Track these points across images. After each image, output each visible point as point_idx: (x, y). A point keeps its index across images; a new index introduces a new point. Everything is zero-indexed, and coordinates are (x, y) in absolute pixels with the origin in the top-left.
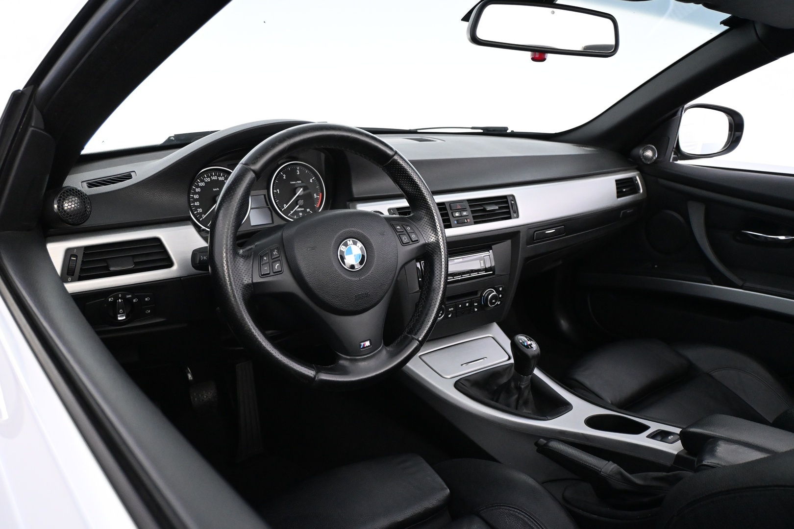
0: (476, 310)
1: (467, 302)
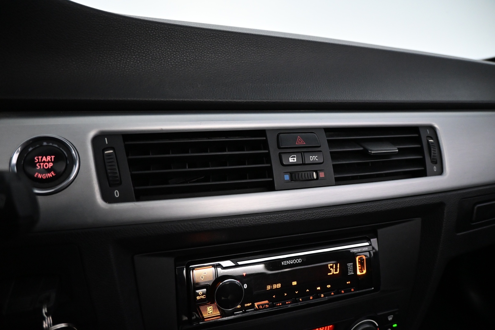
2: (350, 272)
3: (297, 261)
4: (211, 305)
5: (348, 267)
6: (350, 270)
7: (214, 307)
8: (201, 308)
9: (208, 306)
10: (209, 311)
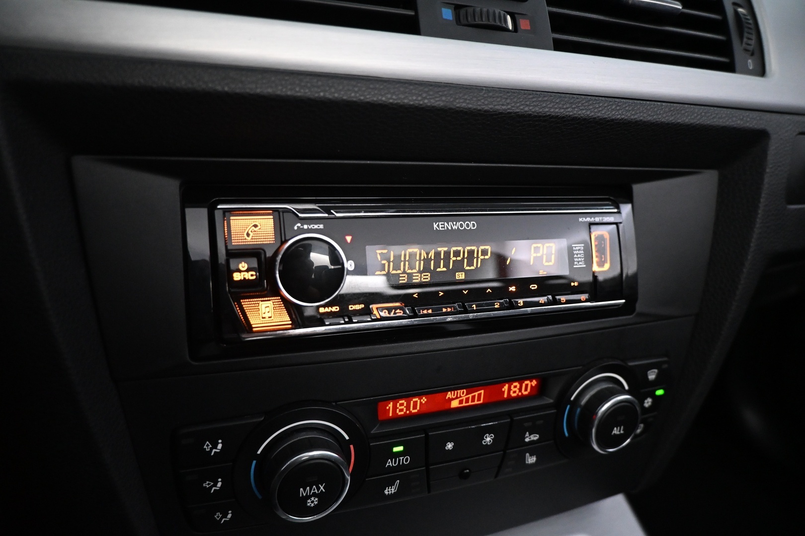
0: (531, 460)
1: (489, 430)
2: (578, 262)
3: (468, 226)
4: (268, 299)
5: (575, 252)
6: (579, 257)
7: (277, 306)
8: (245, 303)
9: (262, 301)
10: (264, 313)
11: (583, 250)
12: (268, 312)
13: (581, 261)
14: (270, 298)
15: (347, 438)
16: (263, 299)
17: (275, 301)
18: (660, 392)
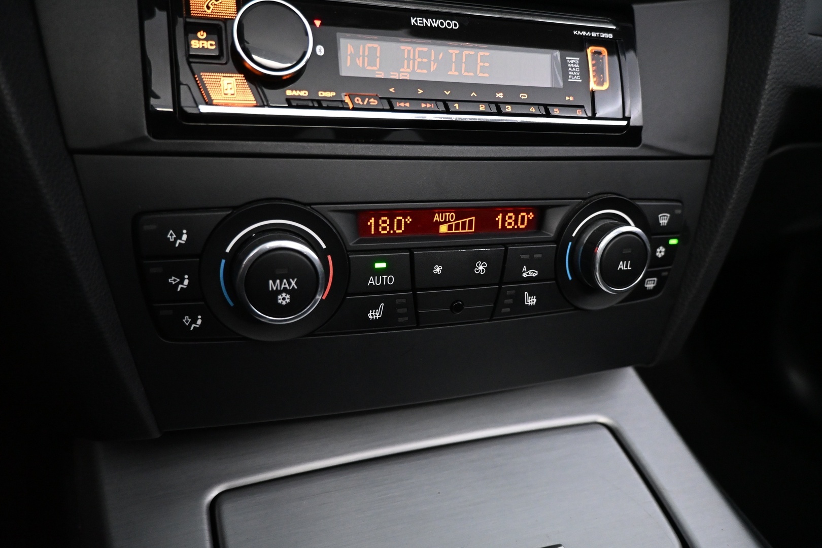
0: (531, 301)
1: (481, 257)
2: (574, 76)
3: (449, 24)
4: (231, 75)
5: (569, 65)
6: (574, 71)
7: (241, 83)
8: (205, 77)
9: (223, 76)
10: (226, 89)
11: (579, 64)
12: (231, 89)
13: (577, 75)
14: (233, 75)
15: (324, 246)
16: (225, 75)
17: (238, 78)
18: (673, 242)
